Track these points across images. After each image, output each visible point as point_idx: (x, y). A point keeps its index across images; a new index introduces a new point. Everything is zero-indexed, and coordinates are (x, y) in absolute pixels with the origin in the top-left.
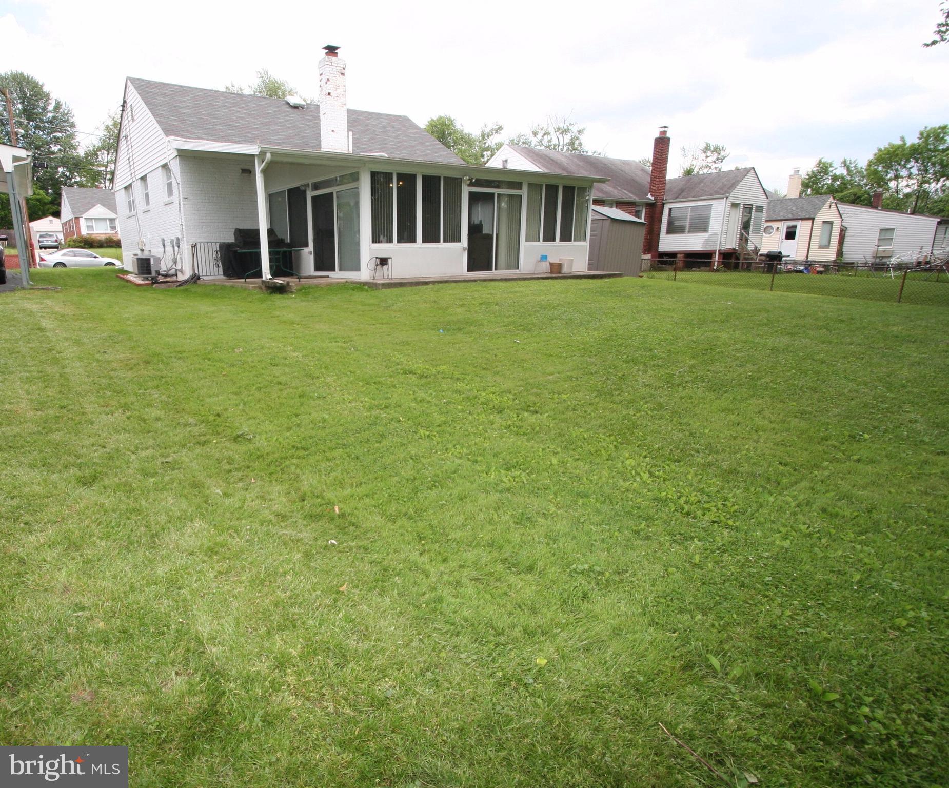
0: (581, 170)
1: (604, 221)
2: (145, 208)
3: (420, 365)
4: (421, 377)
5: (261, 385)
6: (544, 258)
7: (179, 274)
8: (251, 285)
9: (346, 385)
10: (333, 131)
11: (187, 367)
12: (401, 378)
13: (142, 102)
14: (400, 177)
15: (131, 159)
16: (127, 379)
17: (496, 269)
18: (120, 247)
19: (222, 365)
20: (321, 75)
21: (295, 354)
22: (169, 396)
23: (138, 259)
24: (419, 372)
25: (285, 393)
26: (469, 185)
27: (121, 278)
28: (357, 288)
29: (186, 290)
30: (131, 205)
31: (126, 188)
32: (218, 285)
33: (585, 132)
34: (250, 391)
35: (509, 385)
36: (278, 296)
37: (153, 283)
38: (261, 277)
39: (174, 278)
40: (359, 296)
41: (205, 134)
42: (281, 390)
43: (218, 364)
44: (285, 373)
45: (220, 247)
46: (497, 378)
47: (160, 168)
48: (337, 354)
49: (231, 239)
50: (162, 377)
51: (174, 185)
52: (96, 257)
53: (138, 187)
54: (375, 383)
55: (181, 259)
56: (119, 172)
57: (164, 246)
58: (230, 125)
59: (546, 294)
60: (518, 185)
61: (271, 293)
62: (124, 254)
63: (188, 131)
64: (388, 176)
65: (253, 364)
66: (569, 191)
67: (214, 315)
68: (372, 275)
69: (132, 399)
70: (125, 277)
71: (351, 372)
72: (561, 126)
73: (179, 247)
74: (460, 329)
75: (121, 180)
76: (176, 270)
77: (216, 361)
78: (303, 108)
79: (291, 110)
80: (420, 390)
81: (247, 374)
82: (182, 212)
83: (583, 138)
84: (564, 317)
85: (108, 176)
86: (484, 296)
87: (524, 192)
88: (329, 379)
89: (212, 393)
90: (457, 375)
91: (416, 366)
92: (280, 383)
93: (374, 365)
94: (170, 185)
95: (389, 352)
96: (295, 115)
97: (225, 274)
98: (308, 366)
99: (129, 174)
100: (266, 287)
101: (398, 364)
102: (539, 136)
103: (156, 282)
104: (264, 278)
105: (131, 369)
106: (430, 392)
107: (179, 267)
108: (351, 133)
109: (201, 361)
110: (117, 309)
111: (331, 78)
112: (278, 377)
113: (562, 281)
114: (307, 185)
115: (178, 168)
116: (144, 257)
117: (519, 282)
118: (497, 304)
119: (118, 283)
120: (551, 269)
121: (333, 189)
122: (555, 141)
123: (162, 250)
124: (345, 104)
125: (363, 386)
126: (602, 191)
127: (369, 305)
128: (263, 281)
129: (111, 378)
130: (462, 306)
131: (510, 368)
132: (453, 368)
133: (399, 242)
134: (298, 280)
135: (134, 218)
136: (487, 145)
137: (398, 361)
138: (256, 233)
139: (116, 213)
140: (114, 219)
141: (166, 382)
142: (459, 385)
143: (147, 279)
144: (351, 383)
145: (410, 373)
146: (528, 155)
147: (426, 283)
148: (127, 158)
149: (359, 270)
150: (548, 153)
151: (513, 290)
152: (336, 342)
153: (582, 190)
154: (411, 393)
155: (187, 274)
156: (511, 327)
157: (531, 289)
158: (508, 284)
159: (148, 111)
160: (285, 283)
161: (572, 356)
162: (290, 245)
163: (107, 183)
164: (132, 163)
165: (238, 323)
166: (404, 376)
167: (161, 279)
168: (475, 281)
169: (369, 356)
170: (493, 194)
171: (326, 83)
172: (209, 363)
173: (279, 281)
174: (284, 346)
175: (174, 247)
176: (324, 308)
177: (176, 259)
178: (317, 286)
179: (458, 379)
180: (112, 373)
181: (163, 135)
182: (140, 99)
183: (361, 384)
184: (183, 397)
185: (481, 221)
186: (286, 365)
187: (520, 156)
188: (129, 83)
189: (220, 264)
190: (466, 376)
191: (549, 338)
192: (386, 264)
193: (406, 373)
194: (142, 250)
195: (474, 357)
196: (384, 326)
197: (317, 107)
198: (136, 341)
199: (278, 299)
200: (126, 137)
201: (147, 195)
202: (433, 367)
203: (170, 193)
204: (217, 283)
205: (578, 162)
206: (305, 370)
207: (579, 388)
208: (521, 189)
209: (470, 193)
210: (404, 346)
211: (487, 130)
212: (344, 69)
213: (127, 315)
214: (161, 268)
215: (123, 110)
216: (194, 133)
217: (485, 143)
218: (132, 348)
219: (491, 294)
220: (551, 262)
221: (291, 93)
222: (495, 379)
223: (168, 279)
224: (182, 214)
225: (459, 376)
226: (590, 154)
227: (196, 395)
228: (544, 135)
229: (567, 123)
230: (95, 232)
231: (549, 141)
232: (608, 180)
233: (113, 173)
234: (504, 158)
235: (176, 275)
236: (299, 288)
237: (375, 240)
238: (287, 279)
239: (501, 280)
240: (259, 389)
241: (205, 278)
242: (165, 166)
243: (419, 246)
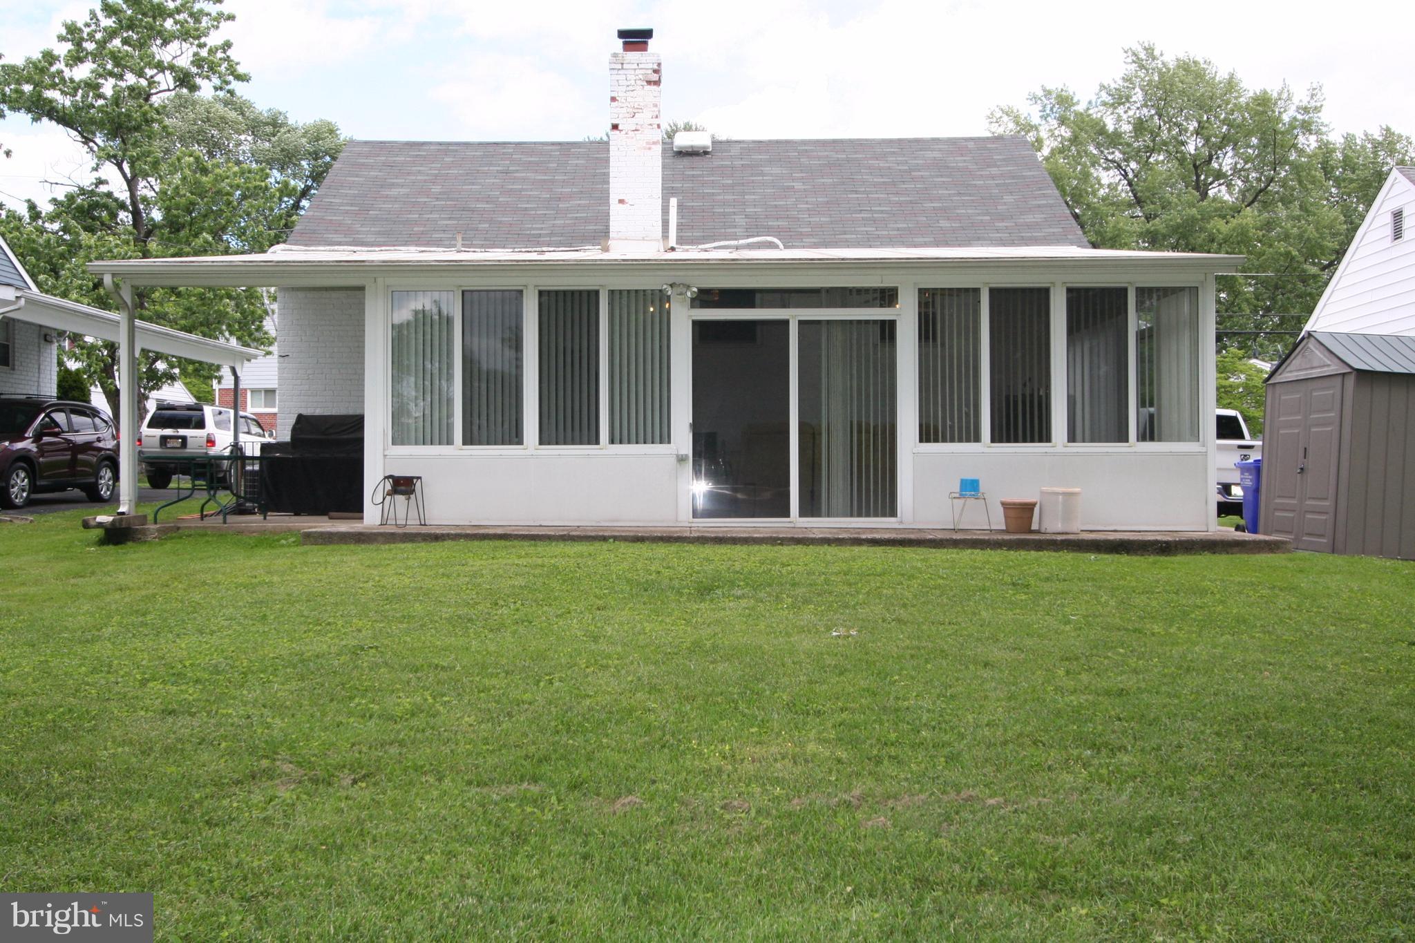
1: (1346, 380)
6: (970, 487)
10: (622, 201)
78: (707, 153)
108: (674, 202)
111: (620, 96)
220: (1005, 499)
234: (1397, 206)
243: (531, 451)
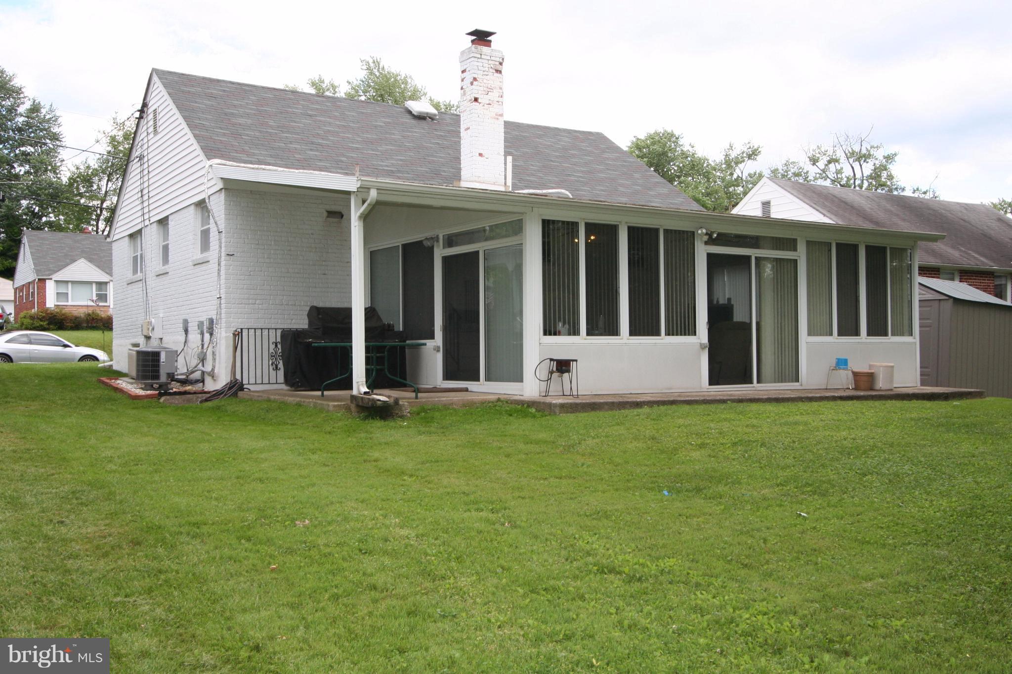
0: (895, 219)
1: (942, 303)
2: (161, 268)
3: (628, 557)
4: (631, 579)
5: (340, 591)
6: (841, 363)
7: (208, 380)
8: (331, 403)
9: (494, 594)
10: (481, 155)
11: (208, 552)
12: (594, 581)
13: (172, 106)
14: (591, 228)
15: (145, 191)
16: (95, 575)
17: (758, 382)
18: (111, 329)
19: (271, 550)
20: (463, 72)
21: (404, 532)
22: (169, 610)
23: (138, 352)
24: (626, 570)
25: (382, 606)
26: (706, 243)
27: (103, 383)
28: (517, 411)
29: (218, 408)
30: (137, 263)
31: (132, 236)
32: (275, 401)
33: (896, 158)
34: (319, 602)
35: (791, 598)
36: (379, 423)
37: (161, 395)
38: (351, 388)
39: (198, 387)
40: (521, 426)
41: (271, 156)
42: (375, 601)
43: (264, 549)
44: (383, 569)
45: (282, 336)
46: (770, 584)
47: (192, 207)
48: (480, 532)
49: (302, 323)
50: (160, 572)
51: (214, 235)
52: (66, 346)
53: (152, 236)
54: (545, 590)
55: (214, 353)
56: (123, 211)
57: (186, 331)
58: (312, 143)
59: (849, 428)
60: (791, 244)
61: (366, 418)
62: (115, 343)
63: (243, 151)
64: (571, 228)
65: (328, 550)
66: (877, 254)
67: (263, 456)
68: (544, 388)
69: (101, 613)
70: (113, 382)
71: (503, 568)
72: (857, 149)
73: (211, 334)
74: (698, 490)
75: (125, 223)
76: (203, 373)
77: (260, 543)
78: (432, 119)
79: (414, 122)
80: (629, 605)
81: (315, 568)
82: (223, 277)
83: (894, 169)
84: (884, 470)
85: (105, 214)
86: (739, 429)
87: (801, 255)
88: (463, 582)
89: (248, 604)
90: (696, 576)
91: (620, 558)
92: (374, 588)
93: (546, 556)
94: (205, 234)
95: (572, 530)
96: (419, 129)
97: (287, 381)
98: (426, 554)
99: (140, 213)
100: (358, 406)
101: (588, 554)
102: (821, 164)
103: (166, 393)
104: (355, 392)
105: (106, 555)
106: (647, 609)
107: (208, 368)
108: (510, 159)
109: (234, 541)
110: (93, 441)
111: (479, 76)
112: (371, 575)
113: (877, 403)
114: (437, 239)
115: (222, 208)
116: (150, 350)
117: (800, 404)
118: (763, 445)
119: (99, 392)
120: (856, 382)
121: (480, 247)
122: (847, 172)
123: (182, 338)
124: (501, 115)
125: (524, 596)
126: (934, 253)
127: (537, 442)
128: (353, 398)
129: (68, 571)
130: (702, 446)
131: (793, 564)
132: (688, 564)
133: (589, 333)
134: (413, 395)
135: (140, 284)
136: (735, 176)
137: (588, 547)
138: (346, 314)
139: (110, 274)
140: (106, 283)
141: (166, 581)
142: (701, 598)
143: (151, 387)
144: (504, 589)
145: (610, 572)
146: (805, 195)
147: (638, 405)
148: (139, 189)
149: (522, 381)
150: (838, 190)
151: (791, 419)
152: (477, 510)
153: (899, 252)
154: (613, 610)
155: (222, 380)
156: (791, 487)
157: (823, 417)
158: (781, 408)
159: (181, 120)
160: (391, 401)
161: (904, 544)
162: (402, 336)
163: (102, 225)
164: (146, 197)
165: (305, 472)
166: (599, 577)
167: (175, 387)
168: (724, 401)
169: (536, 537)
170: (748, 258)
171: (472, 84)
172: (248, 545)
173: (382, 396)
174: (385, 516)
175: (202, 334)
176: (458, 446)
177: (205, 354)
178: (446, 407)
179: (698, 585)
180: (70, 563)
181: (202, 157)
182: (170, 101)
183: (521, 591)
184: (195, 610)
185: (729, 300)
186: (385, 553)
187: (791, 197)
188: (155, 78)
189: (281, 365)
190: (713, 580)
191: (860, 509)
192: (568, 371)
193: (603, 572)
194: (148, 338)
195: (726, 543)
196: (564, 482)
197: (457, 119)
198: (121, 502)
199: (379, 430)
200: (141, 158)
201: (166, 249)
202: (652, 561)
203: (205, 245)
204: (272, 397)
205: (889, 206)
206: (419, 562)
207: (922, 608)
208: (795, 249)
209: (710, 256)
210: (599, 519)
211: (733, 155)
212: (501, 64)
213: (109, 453)
214: (177, 368)
215: (140, 118)
216: (254, 154)
217: (732, 174)
218: (113, 515)
219: (753, 426)
220: (856, 370)
221: (415, 96)
222: (765, 585)
223: (188, 388)
224: (223, 281)
225: (700, 579)
226: (908, 193)
227: (218, 608)
228: (829, 162)
229: (865, 146)
230: (70, 303)
231: (839, 172)
232: (943, 237)
233: (113, 210)
234: (765, 198)
235: (203, 381)
236: (415, 409)
237: (549, 330)
238: (395, 394)
239: (769, 400)
240: (335, 598)
241: (252, 388)
242: (201, 205)
243: (625, 341)
